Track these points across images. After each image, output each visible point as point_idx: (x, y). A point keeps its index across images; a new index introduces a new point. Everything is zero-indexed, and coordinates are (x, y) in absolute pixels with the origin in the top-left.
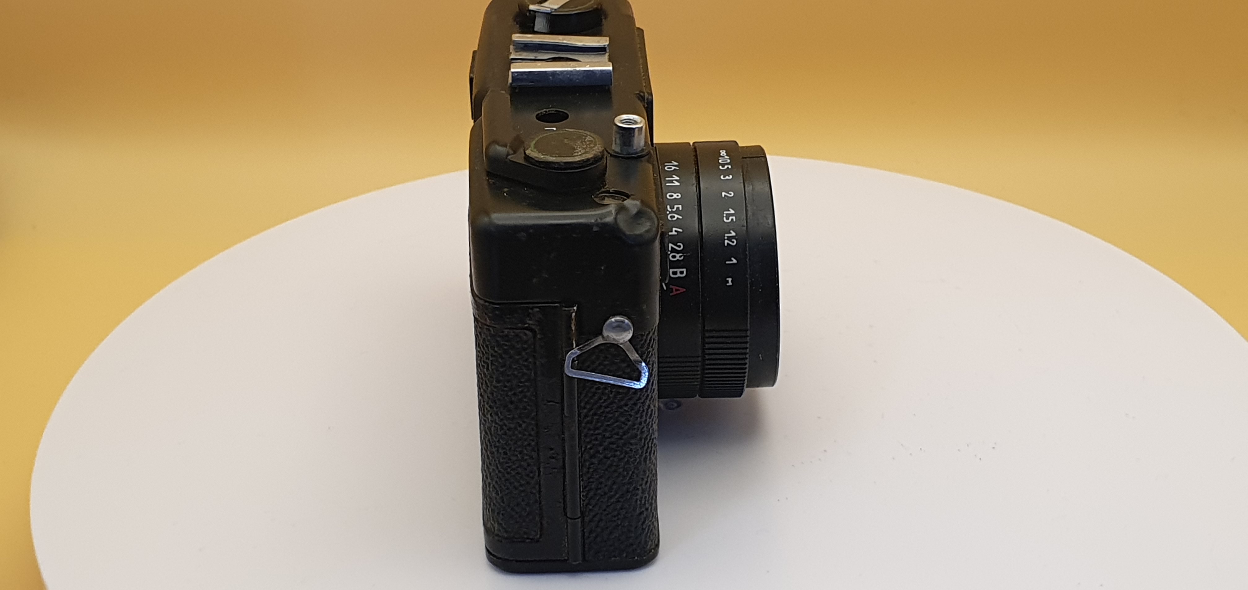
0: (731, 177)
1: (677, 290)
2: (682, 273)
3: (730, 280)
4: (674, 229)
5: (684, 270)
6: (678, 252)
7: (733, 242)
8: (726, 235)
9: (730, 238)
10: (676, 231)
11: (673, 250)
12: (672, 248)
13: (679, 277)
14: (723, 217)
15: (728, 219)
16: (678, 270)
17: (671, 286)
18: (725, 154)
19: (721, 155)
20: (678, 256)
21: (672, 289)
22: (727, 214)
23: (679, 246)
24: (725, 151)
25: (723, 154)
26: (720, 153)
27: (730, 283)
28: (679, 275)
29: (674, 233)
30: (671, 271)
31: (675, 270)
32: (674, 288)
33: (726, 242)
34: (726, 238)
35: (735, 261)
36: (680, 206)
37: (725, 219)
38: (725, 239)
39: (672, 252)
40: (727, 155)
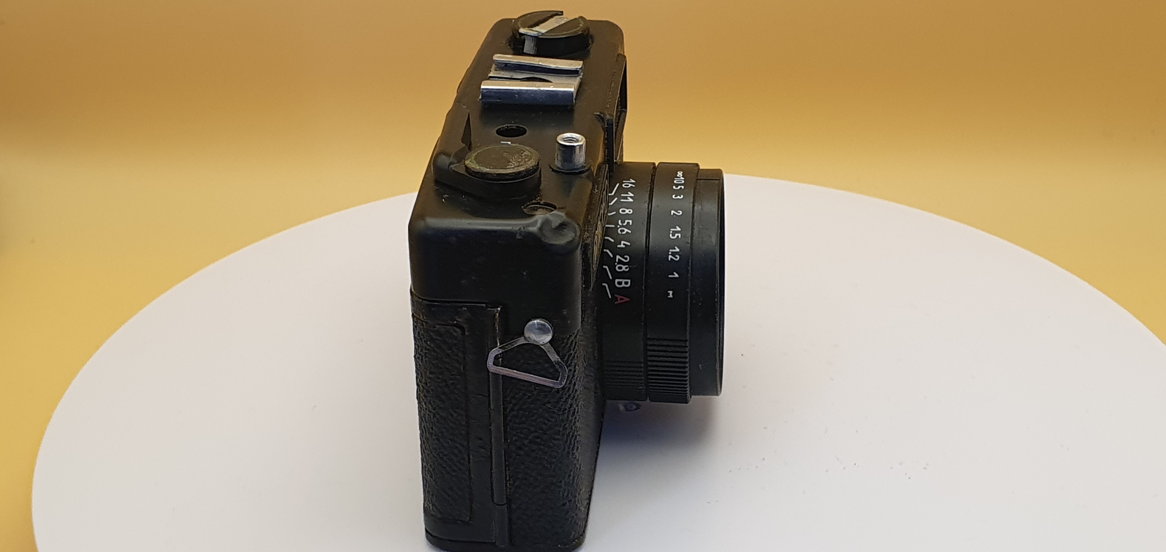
0: (682, 196)
1: (621, 299)
2: (626, 283)
3: (671, 292)
4: (623, 242)
5: (629, 281)
6: (624, 264)
7: (676, 258)
8: (671, 250)
9: (674, 254)
10: (624, 244)
11: (620, 262)
12: (619, 259)
13: (624, 287)
14: (670, 233)
15: (673, 235)
16: (624, 281)
17: (616, 295)
18: (682, 175)
19: (678, 176)
20: (624, 267)
21: (617, 298)
22: (673, 231)
23: (626, 259)
24: (682, 172)
25: (680, 175)
26: (677, 174)
27: (671, 296)
28: (623, 285)
29: (622, 246)
30: (617, 281)
31: (621, 280)
32: (619, 297)
33: (670, 257)
34: (670, 253)
35: (676, 275)
36: (631, 221)
37: (671, 235)
38: (669, 255)
39: (618, 263)
40: (683, 177)
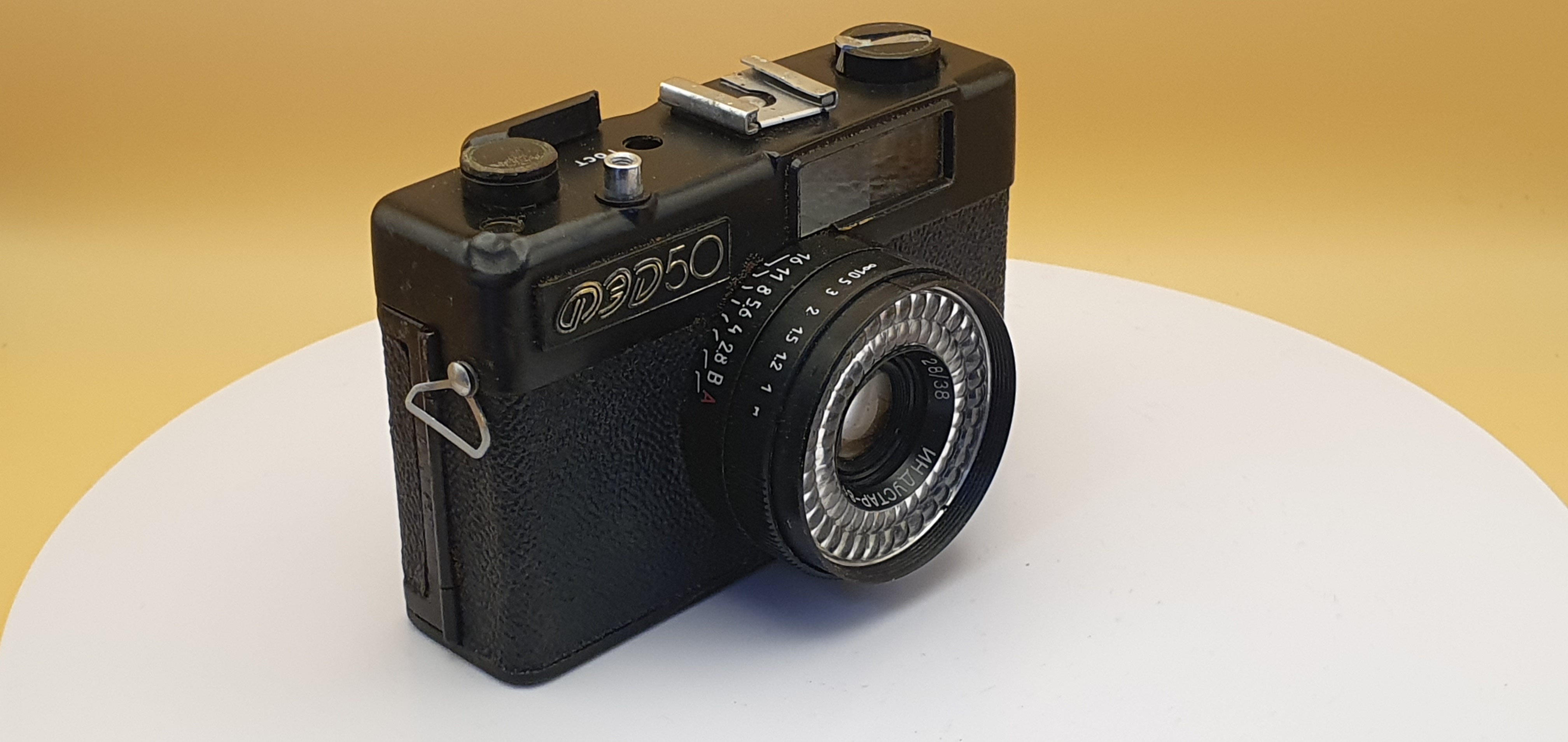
0: (837, 293)
1: (708, 398)
2: (718, 379)
3: (757, 409)
4: (736, 327)
5: (721, 377)
6: (725, 354)
7: (778, 367)
8: (778, 356)
9: (778, 361)
10: (736, 330)
11: (722, 351)
12: (722, 347)
13: (714, 384)
14: (788, 333)
15: (790, 338)
16: (716, 375)
17: (704, 391)
20: (723, 358)
21: (704, 394)
22: (793, 332)
23: (729, 348)
24: (875, 265)
27: (756, 414)
28: (715, 381)
29: (733, 331)
30: (710, 372)
31: (714, 374)
32: (707, 395)
33: (773, 363)
34: (775, 358)
35: (769, 390)
36: (759, 304)
37: (788, 336)
38: (773, 360)
39: (720, 352)
40: (867, 270)
